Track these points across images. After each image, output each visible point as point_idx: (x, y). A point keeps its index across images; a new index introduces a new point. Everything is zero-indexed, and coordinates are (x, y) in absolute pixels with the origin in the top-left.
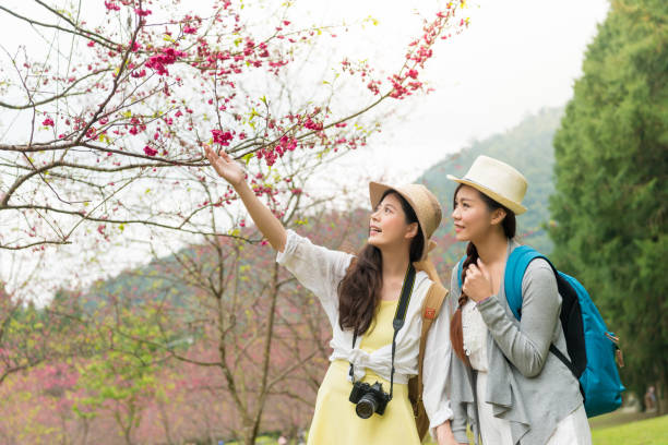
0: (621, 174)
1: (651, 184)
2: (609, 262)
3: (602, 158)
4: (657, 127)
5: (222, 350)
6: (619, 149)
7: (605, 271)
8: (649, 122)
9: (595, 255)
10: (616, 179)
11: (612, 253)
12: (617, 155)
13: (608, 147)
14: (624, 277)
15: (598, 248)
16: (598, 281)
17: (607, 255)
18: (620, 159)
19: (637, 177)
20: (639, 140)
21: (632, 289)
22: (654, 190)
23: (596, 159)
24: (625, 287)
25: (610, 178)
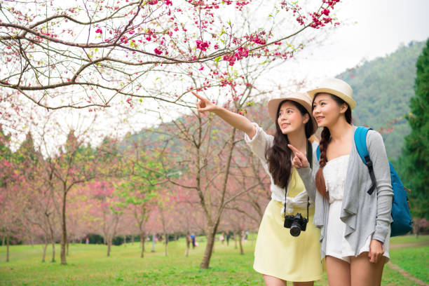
5: (198, 179)
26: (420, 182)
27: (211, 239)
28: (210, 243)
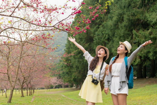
0: (83, 41)
1: (88, 44)
2: (79, 58)
3: (80, 38)
4: (90, 33)
5: (8, 70)
6: (83, 36)
7: (77, 60)
8: (89, 32)
9: (76, 57)
10: (82, 42)
11: (79, 56)
12: (83, 37)
13: (81, 35)
14: (80, 62)
15: (77, 55)
16: (75, 62)
17: (78, 57)
18: (83, 38)
19: (86, 42)
20: (87, 35)
21: (81, 64)
22: (89, 45)
23: (78, 38)
24: (80, 64)
25: (81, 42)
26: (67, 71)
27: (12, 92)
28: (12, 93)
